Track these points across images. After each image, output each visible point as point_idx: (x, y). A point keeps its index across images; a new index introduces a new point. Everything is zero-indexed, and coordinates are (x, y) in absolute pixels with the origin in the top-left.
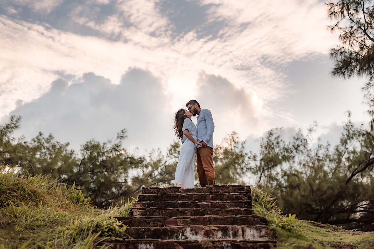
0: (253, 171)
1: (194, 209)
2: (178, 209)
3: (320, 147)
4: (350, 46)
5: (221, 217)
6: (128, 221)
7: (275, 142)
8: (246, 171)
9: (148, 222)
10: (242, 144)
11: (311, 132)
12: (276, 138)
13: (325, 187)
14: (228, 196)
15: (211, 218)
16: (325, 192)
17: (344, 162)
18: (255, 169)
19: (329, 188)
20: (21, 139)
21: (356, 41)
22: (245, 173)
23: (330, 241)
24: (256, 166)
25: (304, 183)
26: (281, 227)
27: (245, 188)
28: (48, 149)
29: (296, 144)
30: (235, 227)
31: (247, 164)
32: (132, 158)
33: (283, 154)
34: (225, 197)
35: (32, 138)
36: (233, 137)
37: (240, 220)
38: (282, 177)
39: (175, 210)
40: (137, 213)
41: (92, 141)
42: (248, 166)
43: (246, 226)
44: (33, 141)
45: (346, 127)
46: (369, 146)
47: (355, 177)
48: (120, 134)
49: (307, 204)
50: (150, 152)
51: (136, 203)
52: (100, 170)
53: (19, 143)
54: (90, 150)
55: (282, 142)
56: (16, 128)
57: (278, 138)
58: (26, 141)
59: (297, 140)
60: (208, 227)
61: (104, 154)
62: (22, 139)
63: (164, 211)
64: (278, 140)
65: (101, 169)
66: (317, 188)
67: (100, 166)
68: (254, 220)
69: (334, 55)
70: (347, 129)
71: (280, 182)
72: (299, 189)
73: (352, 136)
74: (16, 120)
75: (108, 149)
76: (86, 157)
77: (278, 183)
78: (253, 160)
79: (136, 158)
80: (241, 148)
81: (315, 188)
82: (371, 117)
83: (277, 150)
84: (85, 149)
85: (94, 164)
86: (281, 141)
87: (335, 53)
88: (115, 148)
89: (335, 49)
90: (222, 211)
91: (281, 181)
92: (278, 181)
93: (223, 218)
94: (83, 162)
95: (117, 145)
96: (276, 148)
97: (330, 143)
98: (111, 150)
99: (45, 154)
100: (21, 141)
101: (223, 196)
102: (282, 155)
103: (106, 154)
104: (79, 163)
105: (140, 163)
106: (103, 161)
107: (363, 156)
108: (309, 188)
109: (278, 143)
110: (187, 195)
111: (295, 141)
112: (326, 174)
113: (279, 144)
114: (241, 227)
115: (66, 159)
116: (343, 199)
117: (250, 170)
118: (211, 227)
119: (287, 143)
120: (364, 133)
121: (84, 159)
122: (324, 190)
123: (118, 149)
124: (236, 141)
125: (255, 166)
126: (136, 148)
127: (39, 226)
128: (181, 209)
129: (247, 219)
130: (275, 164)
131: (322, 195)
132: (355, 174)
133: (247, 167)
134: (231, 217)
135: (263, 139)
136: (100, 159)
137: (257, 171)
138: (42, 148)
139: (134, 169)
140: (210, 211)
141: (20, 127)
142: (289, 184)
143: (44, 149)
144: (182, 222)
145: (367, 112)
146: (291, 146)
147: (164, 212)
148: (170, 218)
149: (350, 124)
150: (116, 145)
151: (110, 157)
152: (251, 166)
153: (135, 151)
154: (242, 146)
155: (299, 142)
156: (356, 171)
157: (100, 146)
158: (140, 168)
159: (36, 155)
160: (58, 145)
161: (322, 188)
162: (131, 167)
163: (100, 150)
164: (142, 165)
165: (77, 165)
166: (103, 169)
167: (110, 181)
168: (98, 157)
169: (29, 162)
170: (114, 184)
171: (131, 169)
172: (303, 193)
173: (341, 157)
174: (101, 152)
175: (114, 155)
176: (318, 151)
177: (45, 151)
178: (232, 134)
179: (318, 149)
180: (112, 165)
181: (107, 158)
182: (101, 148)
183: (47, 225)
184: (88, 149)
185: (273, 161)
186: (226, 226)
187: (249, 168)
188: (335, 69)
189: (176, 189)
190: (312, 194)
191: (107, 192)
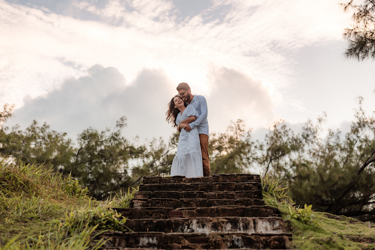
0: (260, 161)
1: (200, 200)
2: (183, 200)
3: (332, 135)
4: (364, 26)
5: (229, 208)
6: (128, 212)
7: (282, 132)
8: (253, 161)
9: (150, 213)
10: (248, 133)
11: (321, 122)
12: (282, 127)
13: (336, 177)
14: (236, 186)
15: (220, 209)
16: (336, 183)
17: (356, 151)
18: (262, 159)
19: (340, 178)
20: (15, 128)
21: (371, 20)
22: (251, 163)
23: (349, 234)
24: (263, 156)
25: (314, 173)
26: (296, 219)
27: (255, 177)
28: (43, 138)
29: (306, 134)
30: (246, 218)
31: (253, 154)
32: (132, 148)
34: (233, 187)
35: (27, 127)
36: (238, 125)
37: (251, 211)
38: (291, 167)
39: (179, 201)
40: (138, 204)
41: (89, 129)
42: (254, 156)
43: (258, 218)
44: (27, 130)
45: (357, 115)
47: (368, 167)
48: (120, 122)
49: (317, 195)
50: (151, 142)
51: (137, 193)
52: (99, 161)
53: (13, 132)
55: (291, 131)
56: (9, 117)
57: (285, 127)
58: (20, 131)
59: (306, 130)
60: (216, 219)
61: (102, 144)
62: (16, 128)
63: (167, 201)
64: (285, 129)
65: (99, 159)
66: (328, 178)
67: (98, 156)
68: (266, 211)
69: (347, 35)
70: (358, 117)
71: (289, 173)
72: (309, 180)
73: (363, 124)
74: (10, 108)
75: (107, 138)
76: (83, 147)
78: (259, 150)
79: (136, 147)
80: (247, 137)
81: (325, 179)
83: (285, 139)
84: (82, 138)
85: (92, 153)
89: (349, 29)
90: (230, 202)
91: (290, 171)
92: (287, 172)
93: (232, 209)
94: (80, 152)
96: (284, 137)
98: (110, 139)
99: (41, 144)
100: (15, 130)
101: (231, 186)
102: (291, 144)
103: (104, 143)
104: (76, 153)
105: (140, 153)
106: (101, 151)
108: (319, 179)
110: (191, 184)
111: (304, 131)
112: (336, 163)
113: (287, 133)
114: (253, 219)
115: (62, 149)
116: (355, 190)
117: (257, 160)
118: (219, 218)
121: (81, 148)
122: (335, 181)
123: (118, 138)
124: (242, 129)
125: (262, 156)
126: (136, 137)
127: (31, 219)
128: (186, 200)
129: (259, 210)
130: (283, 153)
131: (333, 186)
132: (368, 164)
133: (254, 157)
134: (241, 208)
136: (99, 149)
137: (264, 161)
138: (37, 138)
139: (134, 159)
140: (217, 202)
141: (13, 116)
142: (298, 175)
143: (39, 138)
144: (187, 214)
146: (300, 136)
147: (167, 203)
148: (174, 209)
149: (361, 112)
150: (115, 134)
151: (108, 147)
152: (257, 156)
153: (135, 140)
154: (248, 135)
155: (308, 131)
156: (369, 160)
157: (98, 135)
158: (140, 157)
159: (31, 145)
160: (54, 134)
161: (333, 179)
162: (131, 157)
163: (98, 139)
164: (142, 155)
165: (74, 155)
166: (102, 159)
167: (109, 171)
168: (96, 147)
169: (23, 152)
170: (113, 175)
171: (131, 159)
172: (313, 184)
173: (353, 146)
174: (99, 141)
175: (113, 144)
176: (330, 139)
177: (41, 140)
178: (237, 122)
179: (329, 137)
180: (111, 155)
181: (105, 148)
182: (100, 137)
183: (41, 217)
184: (86, 139)
185: (281, 150)
186: (236, 218)
187: (256, 158)
188: (349, 50)
189: (180, 179)
190: (322, 184)
191: (106, 183)
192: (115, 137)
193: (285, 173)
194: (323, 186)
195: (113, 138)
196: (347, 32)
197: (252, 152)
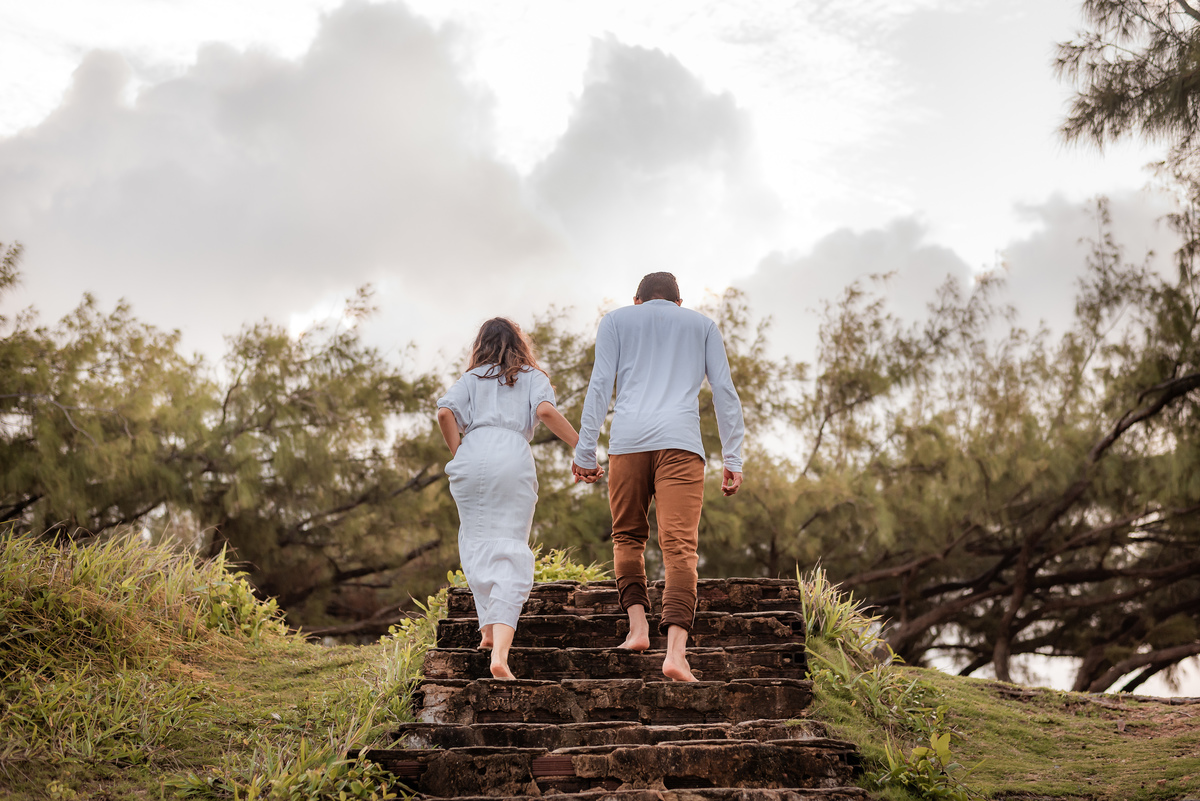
0: (794, 415)
1: (622, 682)
2: (571, 684)
3: (1017, 337)
4: (1121, 30)
5: (712, 747)
6: (415, 763)
7: (867, 322)
8: (773, 414)
9: (479, 766)
10: (759, 330)
11: (988, 289)
12: (869, 308)
13: (1028, 469)
14: (728, 623)
15: (683, 752)
16: (1028, 487)
17: (1090, 382)
18: (800, 408)
19: (1039, 474)
20: (24, 318)
21: (1141, 16)
22: (768, 420)
24: (806, 397)
25: (961, 457)
27: (783, 587)
28: (117, 350)
29: (937, 328)
30: (761, 793)
31: (776, 393)
32: (396, 381)
33: (894, 360)
34: (720, 626)
35: (63, 315)
36: (729, 305)
37: (775, 755)
38: (890, 437)
39: (559, 686)
40: (436, 698)
41: (262, 325)
42: (778, 400)
43: (797, 789)
44: (66, 325)
45: (1096, 262)
46: (1173, 335)
47: (1126, 438)
48: (356, 302)
49: (967, 523)
50: (455, 361)
51: (432, 655)
52: (292, 422)
53: (19, 331)
54: (255, 355)
55: (892, 322)
56: (8, 284)
57: (877, 308)
58: (42, 327)
59: (939, 312)
60: (675, 795)
61: (302, 371)
62: (28, 317)
63: (523, 688)
64: (876, 313)
65: (293, 417)
66: (1001, 473)
67: (291, 409)
68: (819, 756)
69: (1068, 66)
70: (1099, 269)
71: (884, 455)
72: (945, 478)
73: (1115, 293)
74: (8, 257)
75: (317, 351)
76: (244, 379)
77: (877, 455)
78: (794, 379)
79: (409, 379)
80: (756, 342)
81: (995, 476)
82: (1181, 236)
83: (873, 349)
84: (239, 353)
85: (270, 401)
86: (888, 317)
87: (1070, 59)
88: (338, 347)
89: (1073, 44)
90: (712, 689)
91: (887, 449)
92: (877, 450)
93: (720, 750)
94: (235, 397)
95: (345, 339)
96: (871, 341)
97: (1048, 326)
98: (327, 355)
99: (109, 367)
100: (27, 324)
101: (714, 622)
102: (890, 364)
103: (309, 368)
104: (221, 398)
105: (422, 397)
106: (299, 391)
107: (1154, 369)
108: (975, 476)
109: (876, 325)
110: (594, 619)
111: (934, 316)
112: (1030, 423)
113: (881, 329)
114: (781, 794)
115: (178, 384)
116: (1085, 504)
117: (785, 412)
118: (683, 793)
119: (906, 325)
120: (1159, 289)
121: (238, 385)
122: (1023, 483)
123: (351, 351)
124: (740, 319)
125: (802, 400)
126: (408, 347)
127: (123, 763)
128: (579, 683)
129: (798, 753)
130: (866, 394)
131: (1019, 496)
132: (1128, 426)
133: (776, 403)
134: (746, 747)
135: (827, 308)
136: (291, 385)
137: (807, 416)
138: (98, 349)
139: (402, 415)
140: (672, 691)
141: (20, 282)
142: (913, 461)
143: (104, 350)
144: (587, 766)
145: (1165, 222)
146: (919, 335)
147: (525, 692)
148: (551, 750)
149: (1108, 250)
150: (341, 338)
151: (323, 379)
152: (788, 399)
153: (407, 355)
154: (760, 336)
155: (945, 318)
156: (1131, 416)
157: (289, 343)
158: (421, 410)
159: (80, 370)
160: (150, 335)
161: (1019, 473)
162: (394, 407)
163: (290, 356)
164: (429, 403)
165: (215, 405)
166: (302, 416)
167: (326, 456)
168: (282, 379)
169: (57, 398)
170: (338, 466)
171: (393, 415)
172: (955, 487)
173: (1080, 366)
174: (295, 363)
175: (338, 372)
176: (1011, 349)
177: (108, 355)
178: (725, 296)
179: (1010, 342)
180: (331, 407)
181: (311, 382)
182: (294, 348)
183: (151, 757)
184: (250, 354)
185: (860, 386)
186: (733, 792)
187: (782, 405)
188: (1071, 120)
189: (560, 594)
190: (984, 491)
191: (317, 489)
192: (343, 348)
193: (873, 457)
194: (988, 496)
195: (335, 352)
196: (1067, 55)
197: (772, 387)
